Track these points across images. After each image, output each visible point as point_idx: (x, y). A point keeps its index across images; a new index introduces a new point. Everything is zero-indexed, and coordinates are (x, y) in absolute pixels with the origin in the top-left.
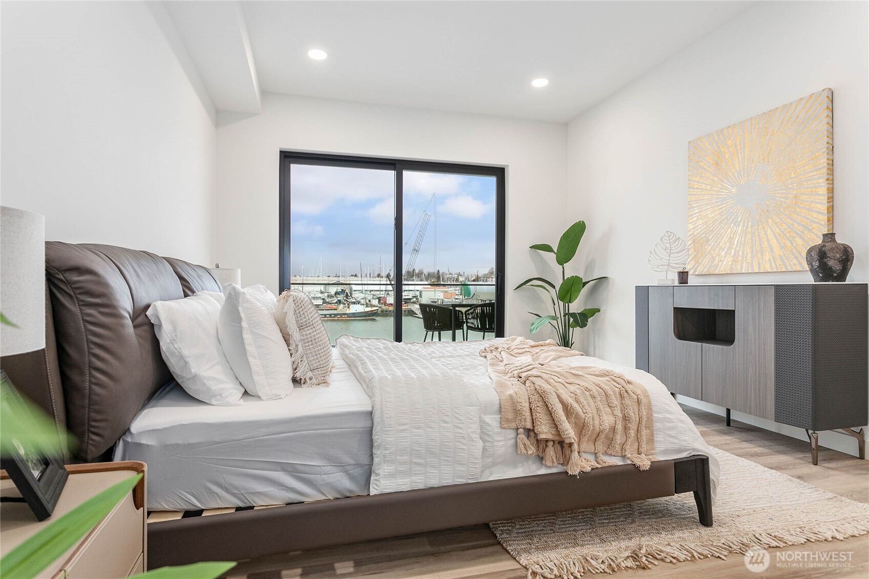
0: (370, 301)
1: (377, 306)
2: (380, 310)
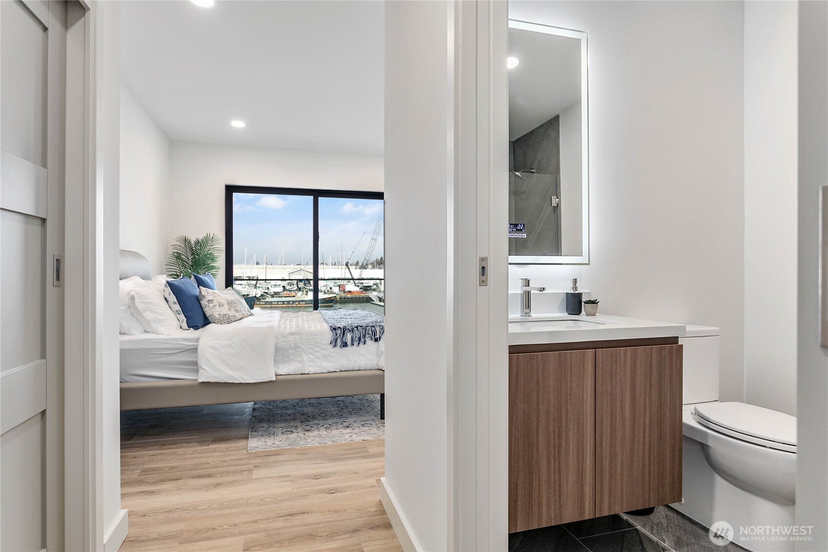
1: (335, 293)
2: (338, 297)
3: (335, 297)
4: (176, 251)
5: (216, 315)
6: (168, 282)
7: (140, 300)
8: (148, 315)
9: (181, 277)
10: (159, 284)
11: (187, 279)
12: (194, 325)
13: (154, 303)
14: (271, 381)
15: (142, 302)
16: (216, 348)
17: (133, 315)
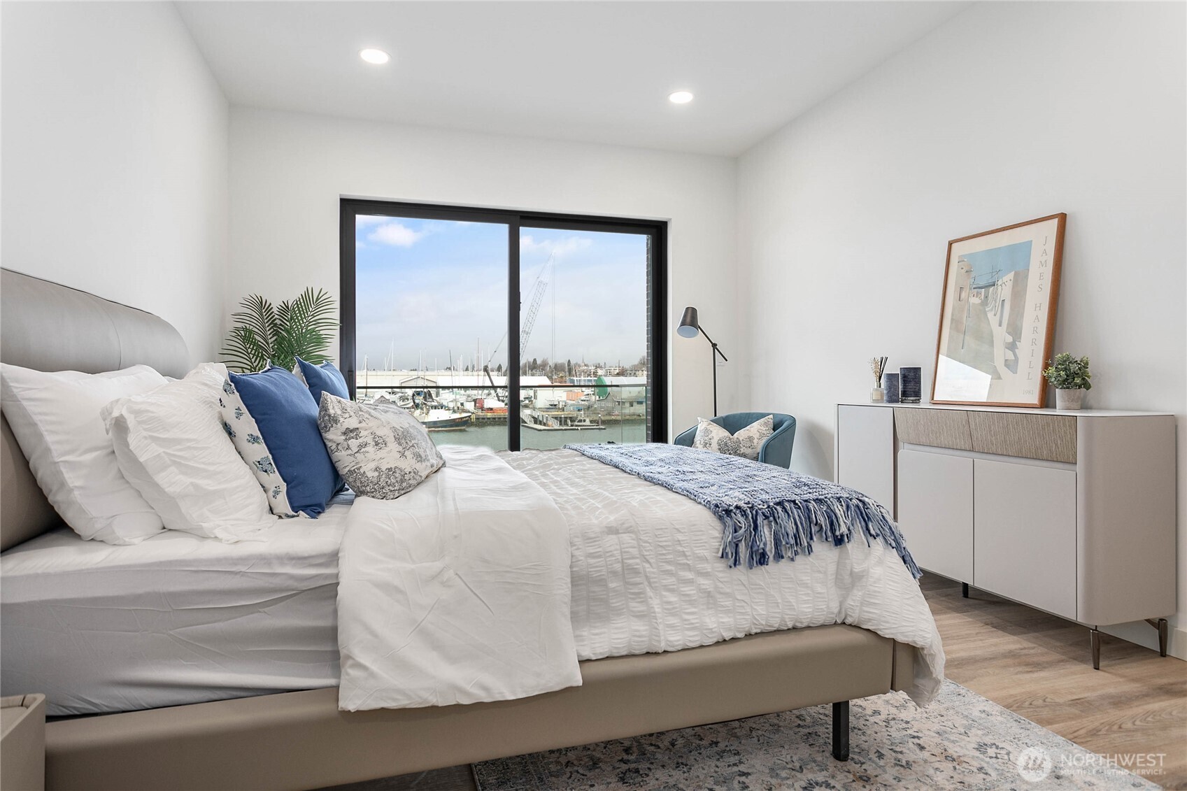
0: (462, 404)
1: (469, 412)
2: (473, 417)
3: (469, 416)
4: (239, 325)
5: (368, 470)
6: (233, 378)
7: (145, 434)
8: (172, 481)
9: (268, 367)
10: (206, 385)
11: (280, 374)
12: (308, 502)
13: (189, 440)
14: (569, 690)
15: (151, 437)
16: (398, 590)
17: (123, 477)
